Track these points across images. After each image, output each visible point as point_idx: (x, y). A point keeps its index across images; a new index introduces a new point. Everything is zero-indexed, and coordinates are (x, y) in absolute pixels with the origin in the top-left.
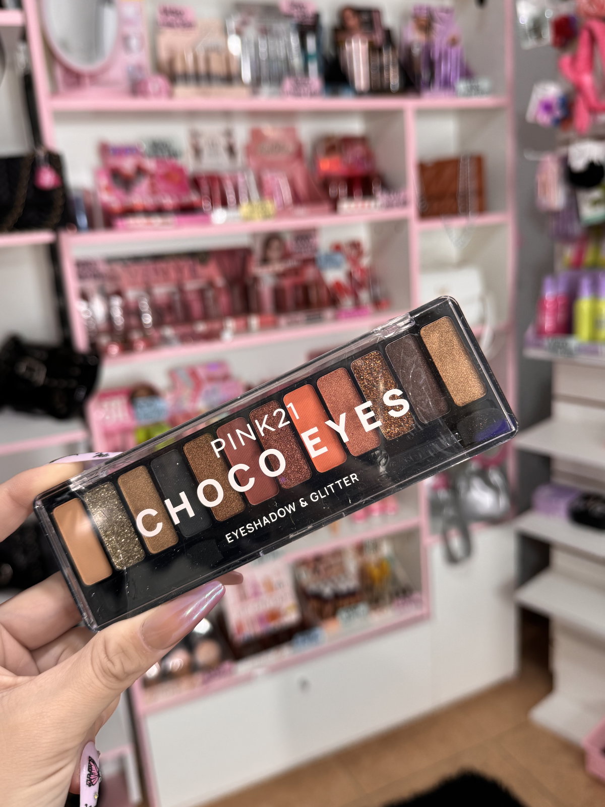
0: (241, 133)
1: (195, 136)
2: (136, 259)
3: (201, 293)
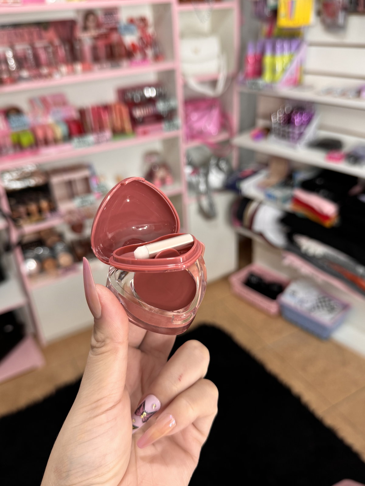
2: (3, 27)
3: (46, 48)
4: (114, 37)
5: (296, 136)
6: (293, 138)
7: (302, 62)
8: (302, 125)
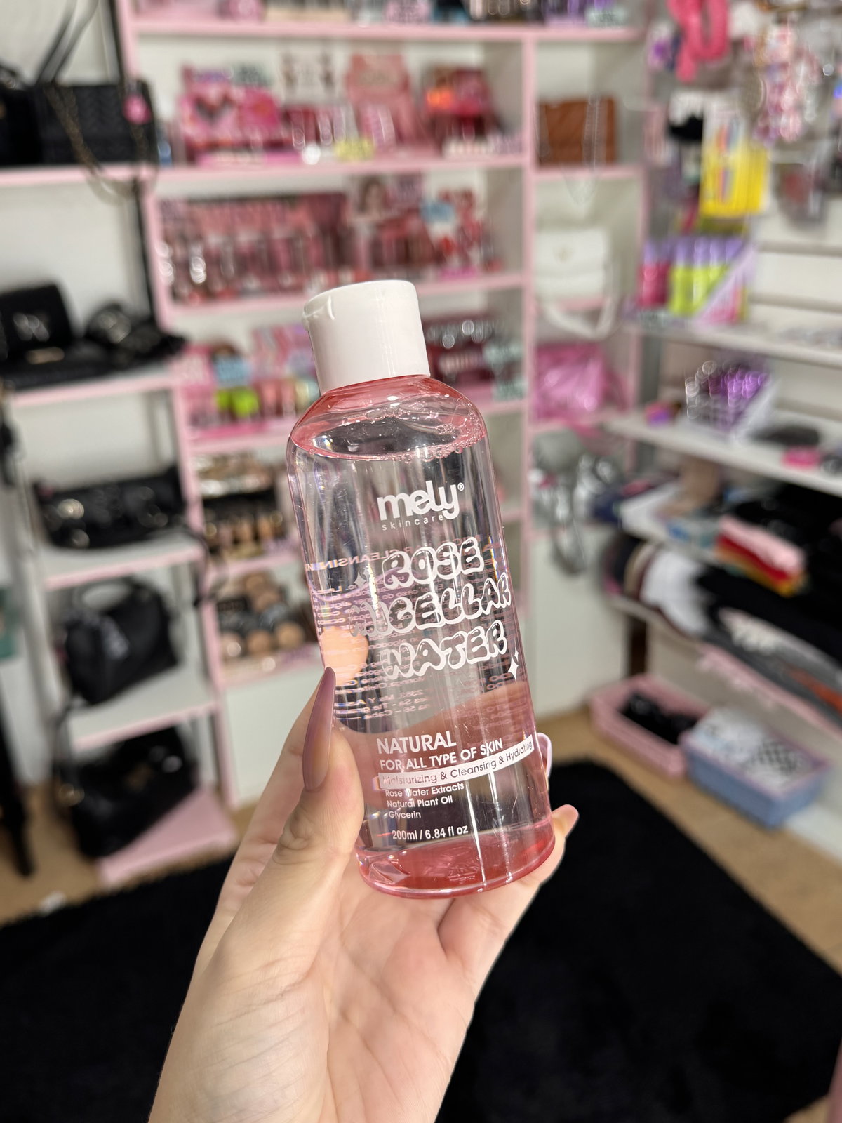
0: (340, 60)
1: (288, 61)
3: (289, 242)
4: (413, 225)
5: (730, 418)
6: (724, 422)
7: (745, 281)
8: (740, 398)
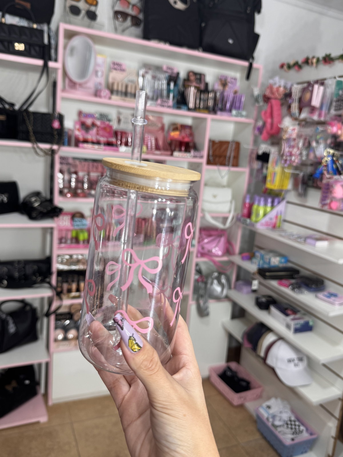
2: (86, 160)
